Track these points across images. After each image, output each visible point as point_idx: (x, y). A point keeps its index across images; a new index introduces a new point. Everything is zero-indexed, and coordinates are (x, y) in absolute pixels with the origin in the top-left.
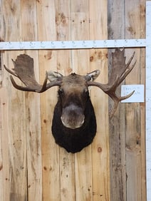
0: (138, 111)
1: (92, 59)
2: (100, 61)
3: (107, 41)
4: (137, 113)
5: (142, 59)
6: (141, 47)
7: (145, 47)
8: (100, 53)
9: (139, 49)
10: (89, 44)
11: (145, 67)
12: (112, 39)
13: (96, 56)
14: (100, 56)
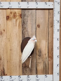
0: (47, 63)
1: (8, 18)
2: (15, 20)
3: (21, 3)
4: (46, 65)
5: (50, 19)
6: (49, 9)
7: (52, 9)
8: (15, 13)
9: (48, 11)
10: (5, 5)
11: (52, 26)
12: (25, 1)
13: (12, 16)
14: (15, 16)
